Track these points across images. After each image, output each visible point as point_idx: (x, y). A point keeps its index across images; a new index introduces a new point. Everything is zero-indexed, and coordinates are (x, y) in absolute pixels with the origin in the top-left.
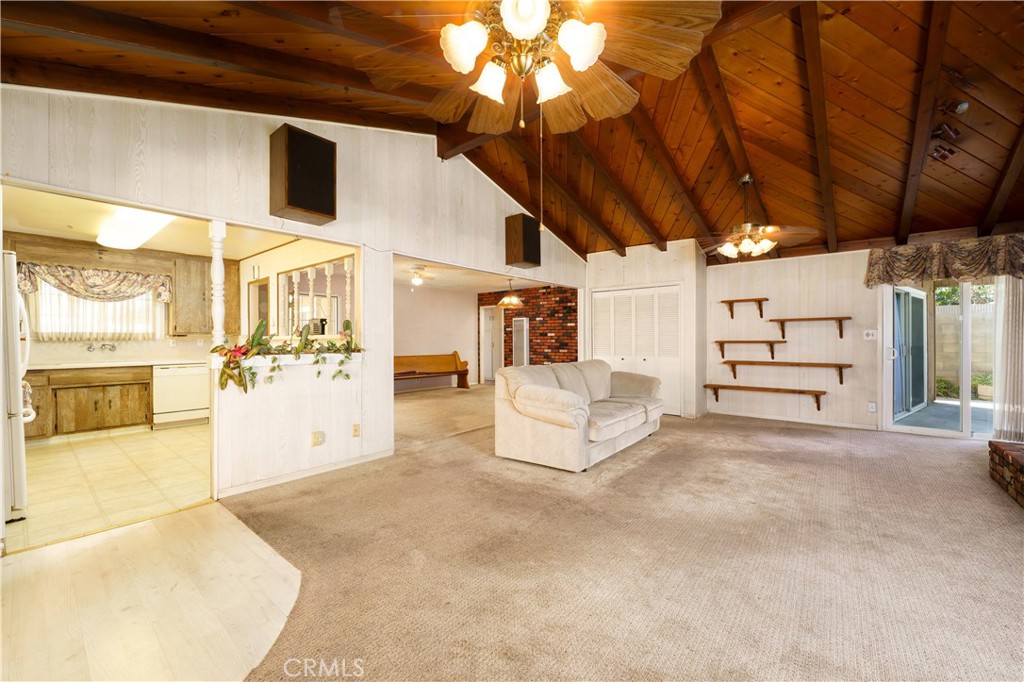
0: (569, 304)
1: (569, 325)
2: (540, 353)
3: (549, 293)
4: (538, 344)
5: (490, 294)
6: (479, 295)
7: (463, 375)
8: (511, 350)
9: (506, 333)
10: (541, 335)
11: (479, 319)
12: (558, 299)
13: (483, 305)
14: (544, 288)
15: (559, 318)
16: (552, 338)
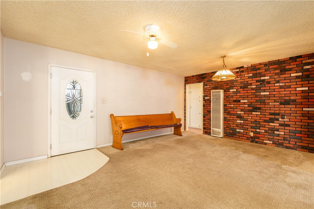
0: (262, 78)
1: (262, 94)
2: (234, 114)
3: (242, 71)
4: (231, 108)
5: (193, 76)
6: (185, 78)
7: (177, 128)
8: (209, 112)
9: (204, 100)
10: (234, 101)
11: (185, 92)
12: (251, 75)
13: (188, 83)
14: (237, 68)
15: (252, 89)
16: (244, 103)
